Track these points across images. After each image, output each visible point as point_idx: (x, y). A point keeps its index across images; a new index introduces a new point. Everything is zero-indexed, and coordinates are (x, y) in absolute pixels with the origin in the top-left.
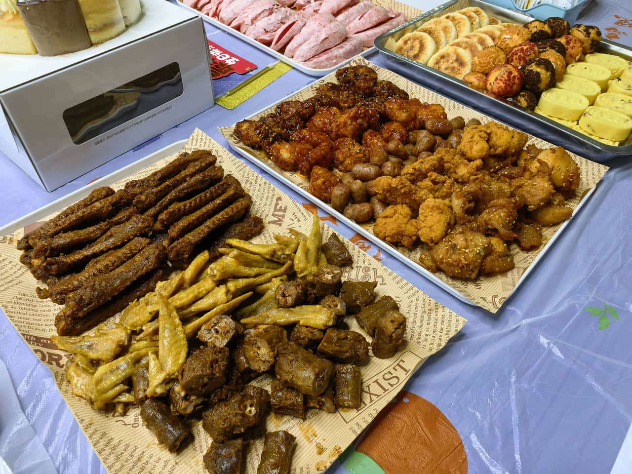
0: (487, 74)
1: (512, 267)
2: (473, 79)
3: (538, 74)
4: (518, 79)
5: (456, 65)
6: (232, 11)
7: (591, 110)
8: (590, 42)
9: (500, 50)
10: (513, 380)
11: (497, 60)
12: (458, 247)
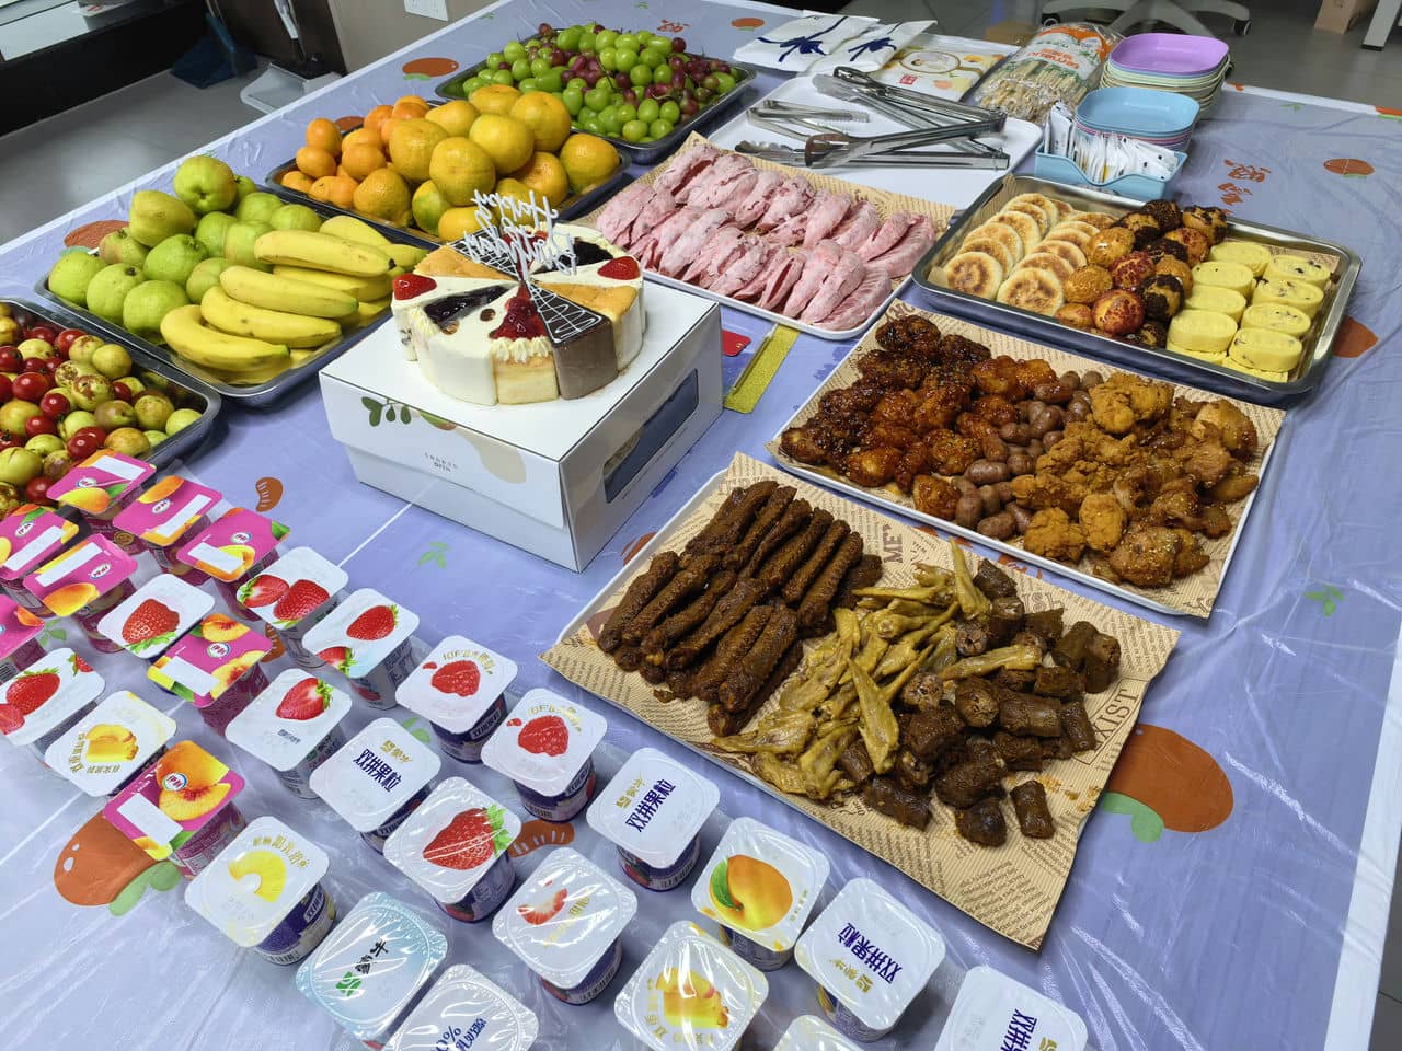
0: (1092, 305)
1: (1206, 561)
2: (1073, 314)
3: (1163, 297)
4: (1139, 309)
5: (1041, 295)
6: (680, 256)
7: (1242, 335)
8: (1213, 231)
9: (1102, 269)
10: (1247, 689)
11: (1101, 284)
12: (1144, 549)
